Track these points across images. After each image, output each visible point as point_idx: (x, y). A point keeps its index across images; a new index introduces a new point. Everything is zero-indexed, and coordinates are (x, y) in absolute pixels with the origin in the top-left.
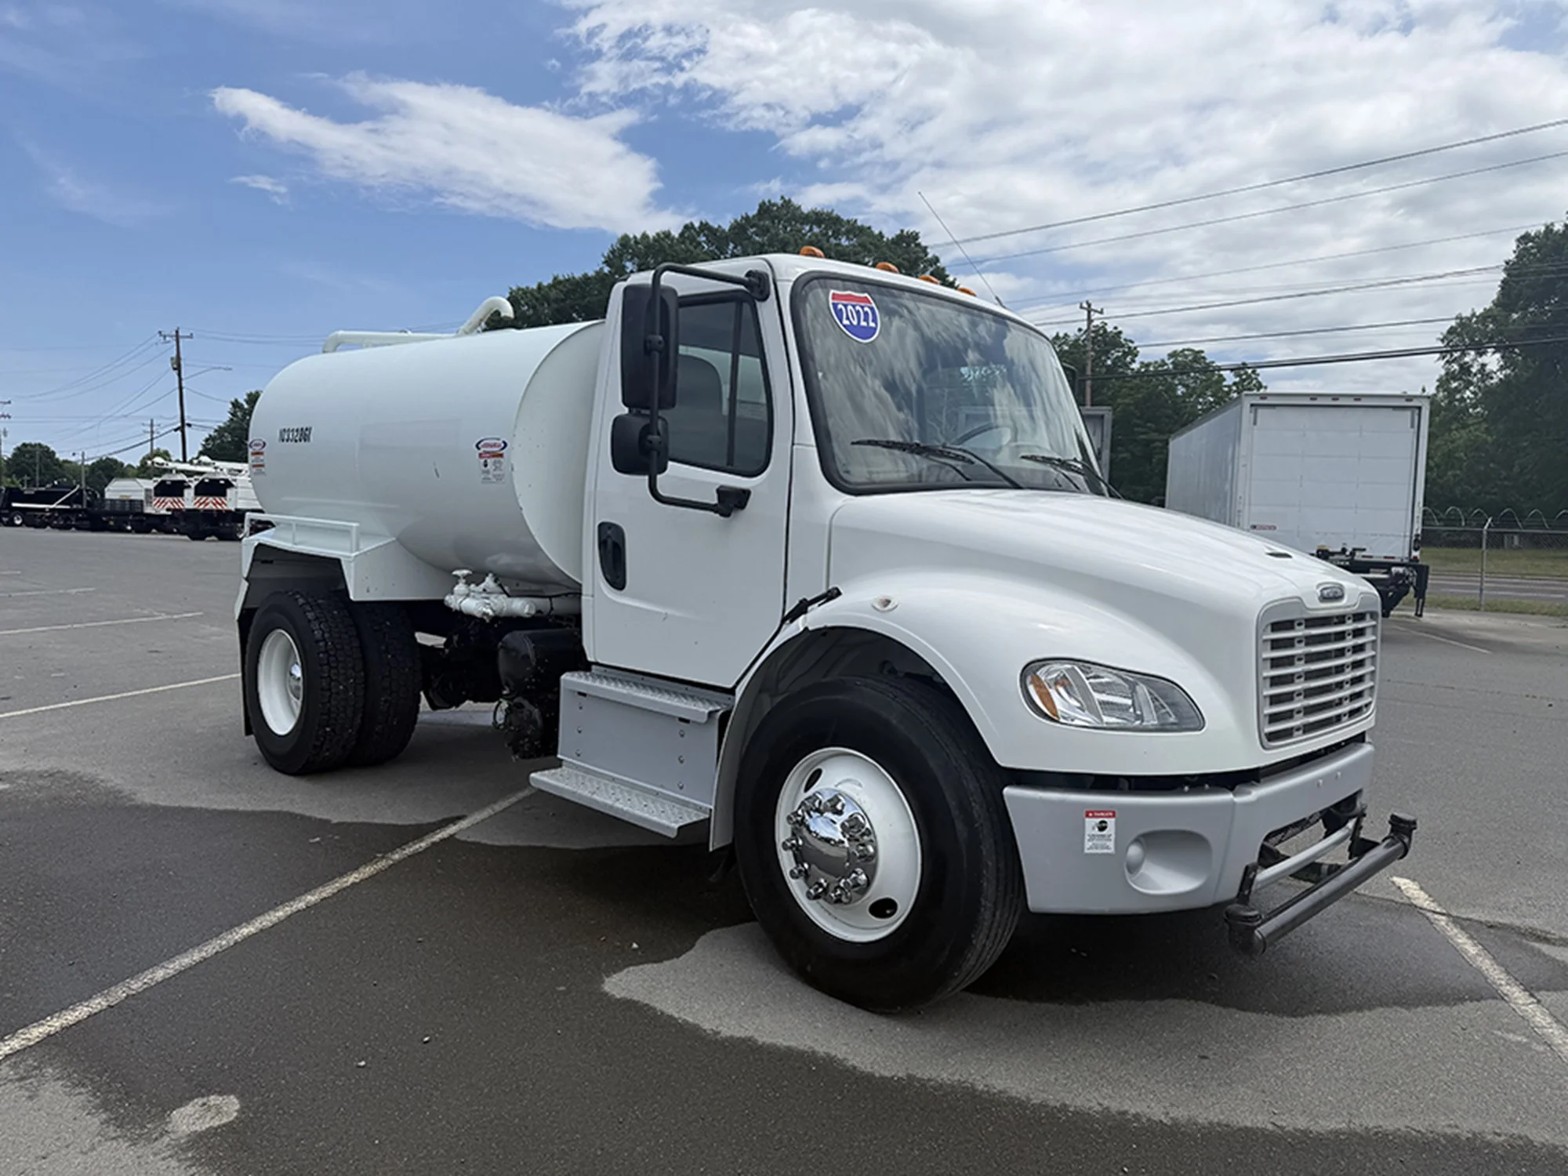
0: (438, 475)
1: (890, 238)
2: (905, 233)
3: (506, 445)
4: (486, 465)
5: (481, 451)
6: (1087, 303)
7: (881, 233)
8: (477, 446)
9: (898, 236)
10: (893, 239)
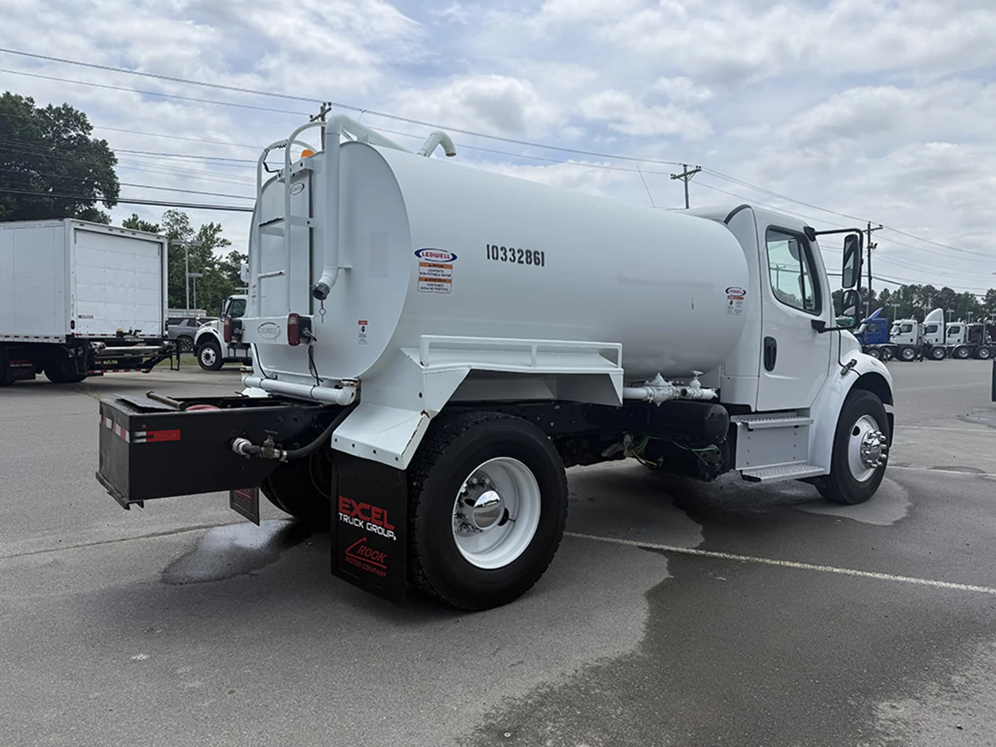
0: (693, 307)
3: (745, 293)
4: (731, 304)
5: (729, 294)
8: (727, 291)
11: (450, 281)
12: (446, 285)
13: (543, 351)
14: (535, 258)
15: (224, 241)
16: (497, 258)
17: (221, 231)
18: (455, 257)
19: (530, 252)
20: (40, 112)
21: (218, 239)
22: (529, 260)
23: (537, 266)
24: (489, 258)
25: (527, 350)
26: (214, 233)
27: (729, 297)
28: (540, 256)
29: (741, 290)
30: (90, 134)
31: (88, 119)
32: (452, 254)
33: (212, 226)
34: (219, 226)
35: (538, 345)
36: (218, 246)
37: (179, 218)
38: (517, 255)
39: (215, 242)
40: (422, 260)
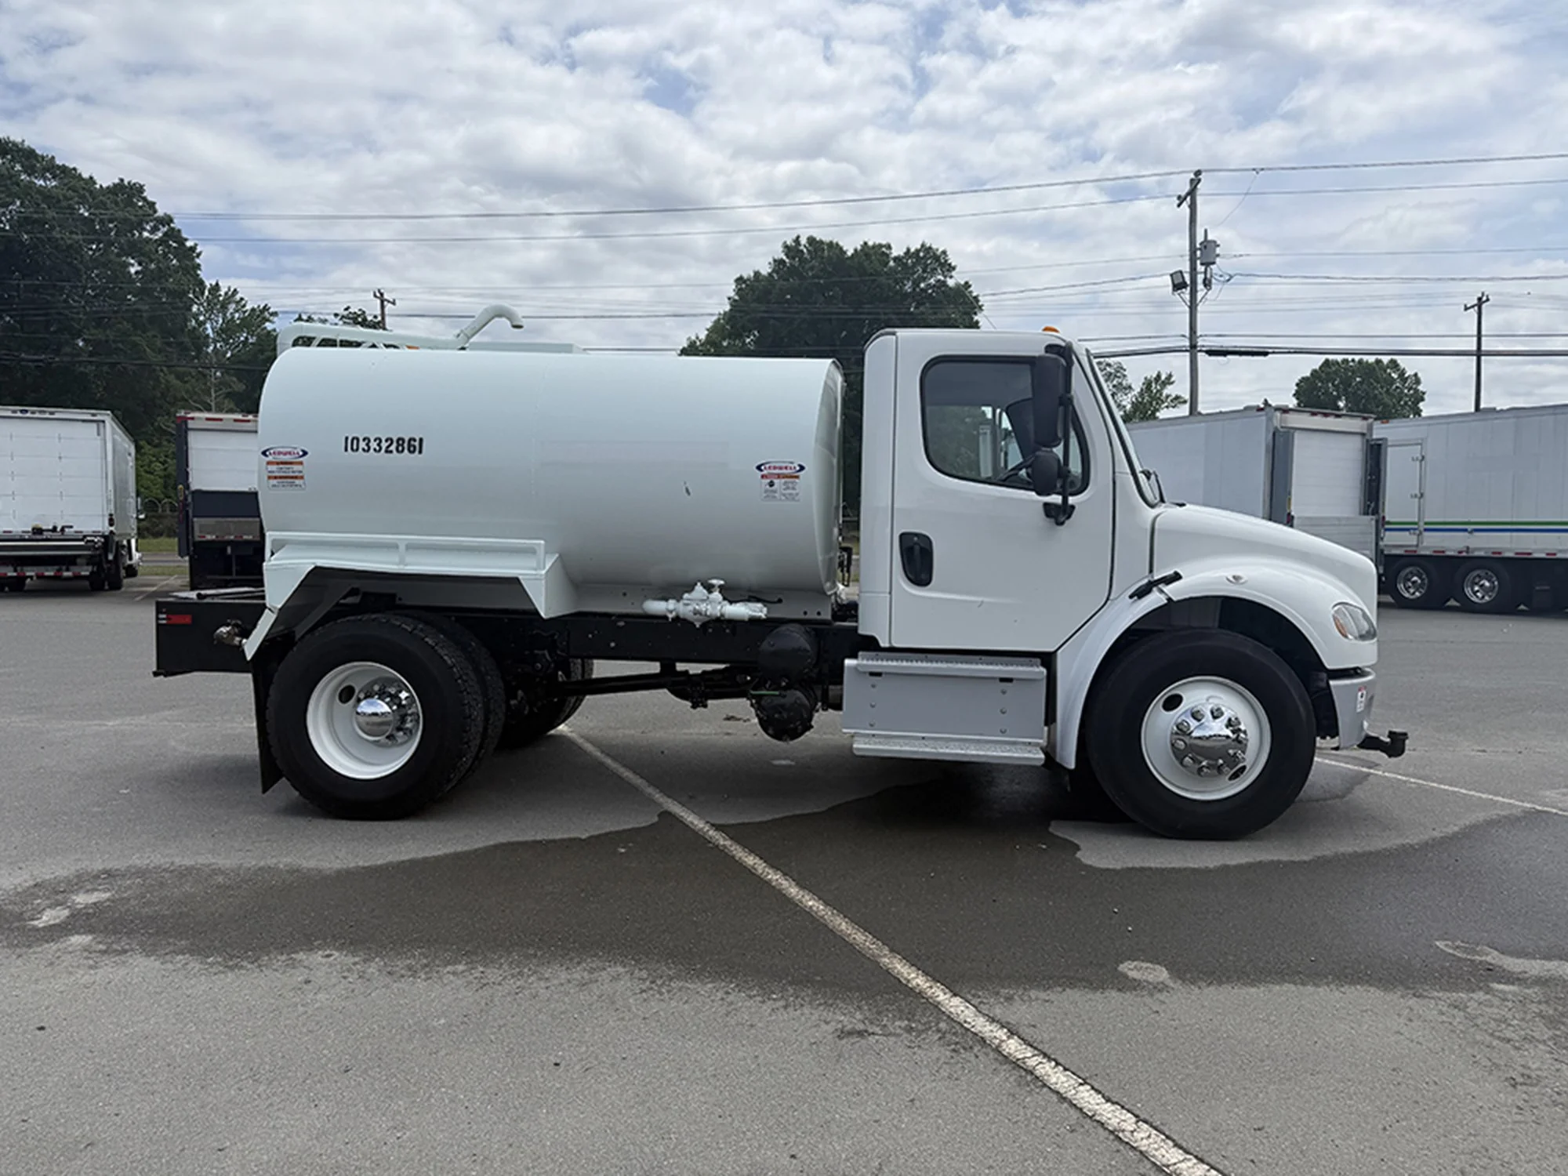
1: (104, 186)
2: (126, 183)
6: (379, 291)
7: (91, 178)
9: (115, 185)
10: (108, 188)
11: (302, 478)
12: (297, 482)
13: (411, 547)
14: (413, 446)
15: (1177, 397)
16: (357, 449)
17: (1172, 383)
18: (305, 453)
19: (403, 440)
20: (897, 259)
21: (1168, 396)
22: (400, 448)
23: (412, 455)
24: (346, 450)
25: (393, 547)
26: (1162, 389)
27: (763, 477)
28: (417, 444)
29: (796, 465)
30: (951, 277)
31: (950, 257)
32: (303, 451)
33: (1159, 376)
34: (1170, 376)
35: (407, 542)
36: (1167, 407)
37: (1113, 371)
38: (384, 445)
39: (1163, 402)
40: (270, 458)
